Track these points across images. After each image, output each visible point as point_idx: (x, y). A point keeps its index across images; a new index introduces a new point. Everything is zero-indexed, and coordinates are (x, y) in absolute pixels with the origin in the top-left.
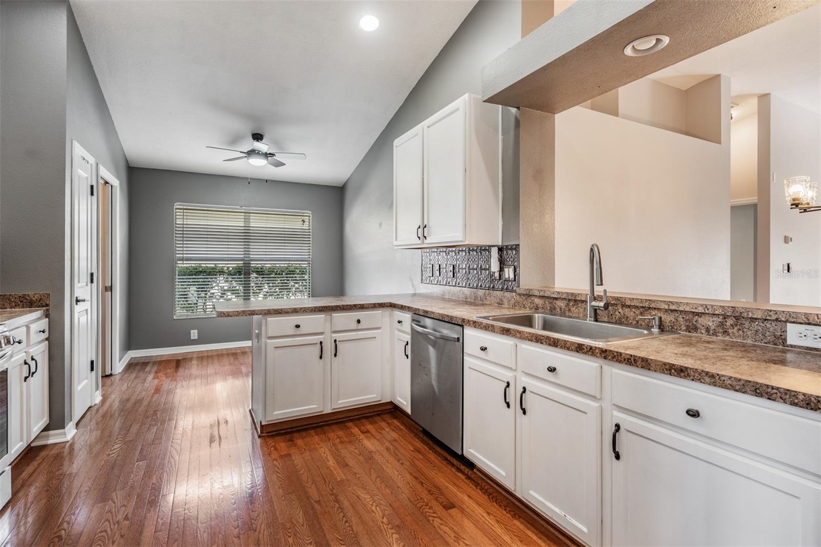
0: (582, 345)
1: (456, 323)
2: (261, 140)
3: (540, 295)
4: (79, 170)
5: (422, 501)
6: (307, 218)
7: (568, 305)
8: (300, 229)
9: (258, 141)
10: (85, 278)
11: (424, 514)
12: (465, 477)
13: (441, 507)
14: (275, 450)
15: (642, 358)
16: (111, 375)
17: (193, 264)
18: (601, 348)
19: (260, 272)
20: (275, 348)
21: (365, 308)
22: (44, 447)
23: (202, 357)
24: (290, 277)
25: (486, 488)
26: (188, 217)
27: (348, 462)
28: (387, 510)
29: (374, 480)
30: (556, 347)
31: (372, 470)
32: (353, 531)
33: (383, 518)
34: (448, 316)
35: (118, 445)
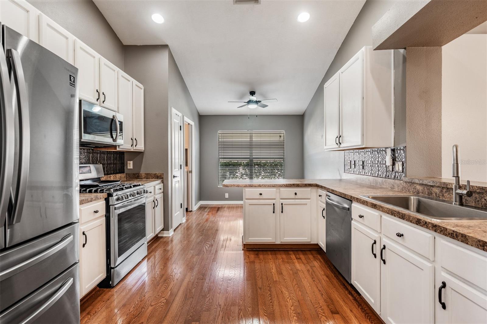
0: (420, 220)
1: (348, 198)
2: (254, 95)
3: (420, 183)
4: (175, 120)
5: (318, 304)
6: (283, 134)
7: (442, 191)
8: (279, 141)
9: (252, 95)
10: (178, 166)
11: (317, 312)
12: (353, 298)
13: (329, 311)
14: (248, 258)
15: (462, 234)
16: (191, 211)
17: (228, 160)
18: (433, 224)
19: (259, 165)
20: (250, 204)
21: (300, 186)
22: (162, 237)
23: (229, 207)
24: (275, 168)
25: (365, 309)
26: (224, 138)
27: (283, 272)
28: (296, 303)
29: (294, 285)
30: (404, 219)
31: (295, 279)
32: (273, 308)
33: (292, 307)
34: (343, 194)
35: (186, 242)
